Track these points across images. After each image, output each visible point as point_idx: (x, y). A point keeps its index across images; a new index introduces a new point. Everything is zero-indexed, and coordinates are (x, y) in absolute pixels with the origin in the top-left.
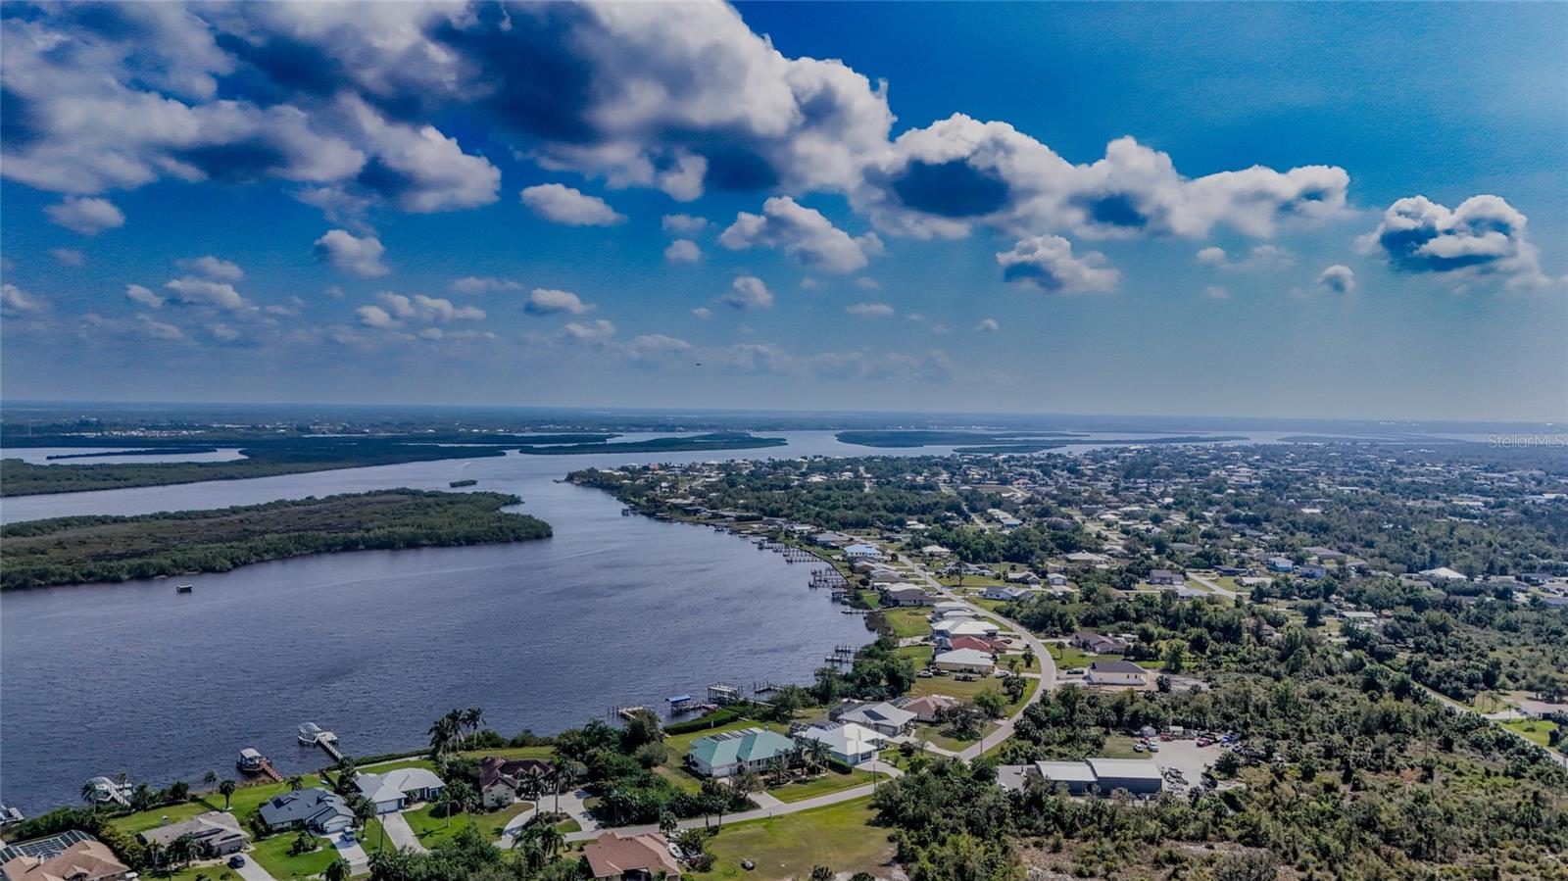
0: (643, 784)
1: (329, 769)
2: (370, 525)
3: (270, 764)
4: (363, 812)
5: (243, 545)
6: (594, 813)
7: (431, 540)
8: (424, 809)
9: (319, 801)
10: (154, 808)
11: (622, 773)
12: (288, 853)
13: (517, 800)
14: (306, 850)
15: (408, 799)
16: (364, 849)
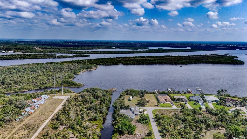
1: (200, 94)
2: (209, 59)
3: (191, 91)
4: (205, 101)
5: (190, 61)
8: (215, 103)
9: (198, 98)
10: (175, 94)
12: (193, 104)
13: (233, 106)
14: (196, 104)
15: (213, 101)
16: (205, 106)
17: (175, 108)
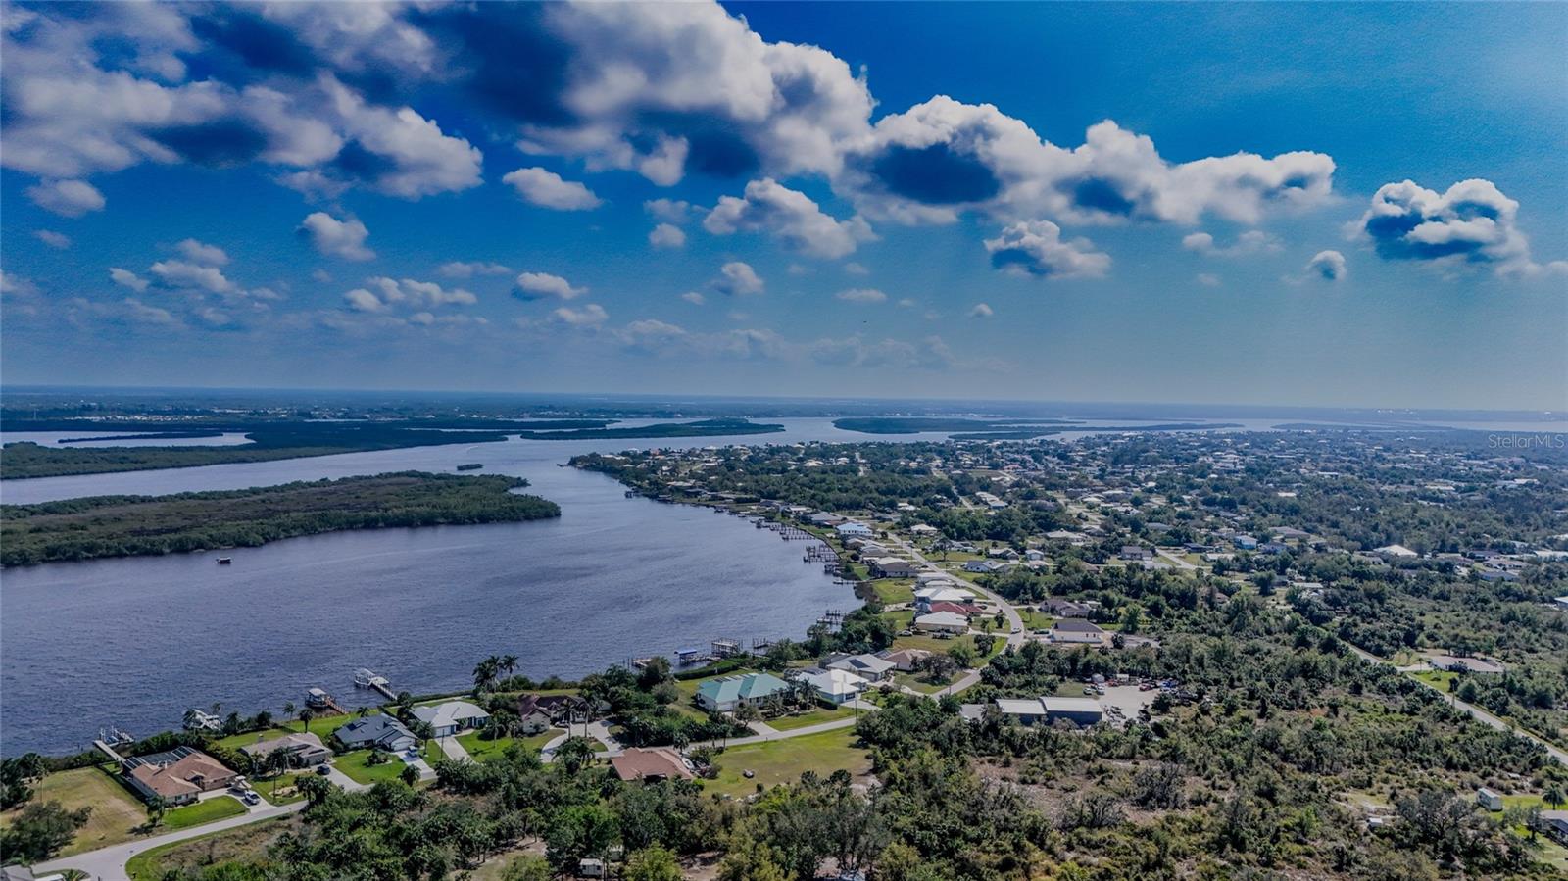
0: (659, 714)
1: (386, 705)
2: (387, 505)
3: (334, 702)
4: (425, 733)
5: (271, 521)
6: (618, 738)
7: (446, 518)
8: (473, 734)
9: (386, 725)
10: (243, 733)
11: (641, 706)
12: (365, 765)
13: (551, 728)
14: (379, 762)
15: (460, 726)
16: (429, 762)
17: (263, 810)
